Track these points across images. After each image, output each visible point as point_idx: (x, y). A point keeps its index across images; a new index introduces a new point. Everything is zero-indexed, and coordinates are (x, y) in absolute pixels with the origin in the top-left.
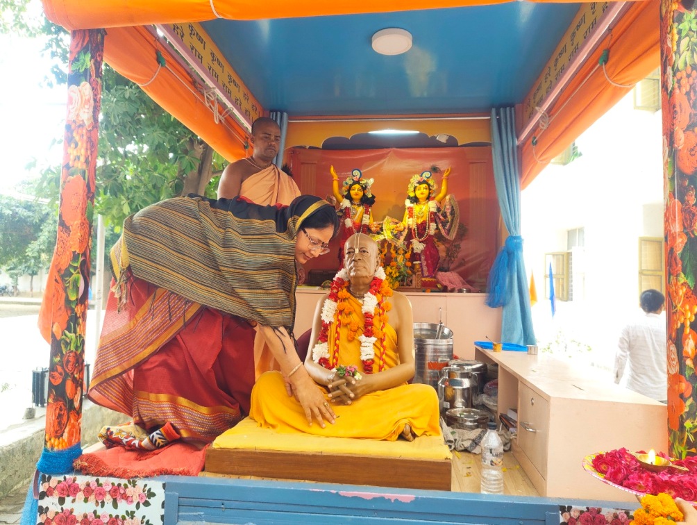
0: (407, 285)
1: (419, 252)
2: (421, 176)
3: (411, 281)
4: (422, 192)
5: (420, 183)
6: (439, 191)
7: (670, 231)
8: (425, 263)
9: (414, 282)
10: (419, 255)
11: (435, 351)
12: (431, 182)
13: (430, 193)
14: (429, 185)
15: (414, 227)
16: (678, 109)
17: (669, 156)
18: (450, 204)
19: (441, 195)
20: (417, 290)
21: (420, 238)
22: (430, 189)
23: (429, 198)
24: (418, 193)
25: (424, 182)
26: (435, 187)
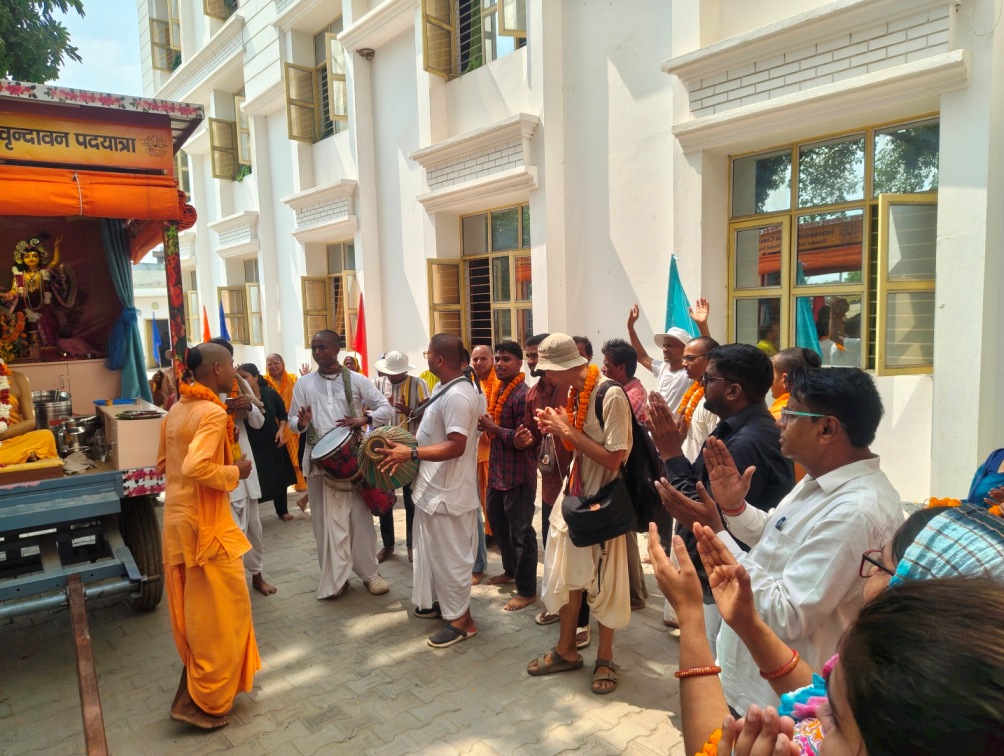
0: (24, 356)
1: (34, 321)
2: (28, 243)
3: (28, 353)
4: (31, 259)
5: (27, 250)
6: (51, 258)
8: (42, 332)
9: (31, 353)
10: (35, 324)
11: (55, 411)
12: (41, 250)
13: (40, 260)
14: (39, 252)
18: (65, 272)
19: (54, 263)
20: (36, 361)
21: (34, 307)
23: (40, 266)
24: (27, 260)
25: (33, 249)
26: (46, 254)
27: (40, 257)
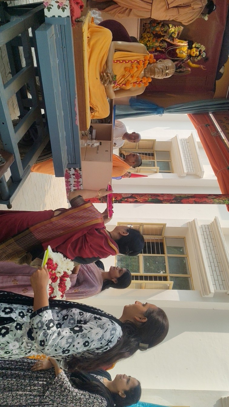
2: (204, 51)
4: (194, 52)
5: (200, 51)
6: (194, 62)
7: (165, 195)
12: (199, 58)
13: (193, 57)
14: (198, 56)
16: (202, 199)
17: (188, 196)
18: (186, 70)
19: (191, 64)
23: (190, 56)
24: (194, 50)
25: (200, 54)
26: (196, 60)
27: (195, 57)
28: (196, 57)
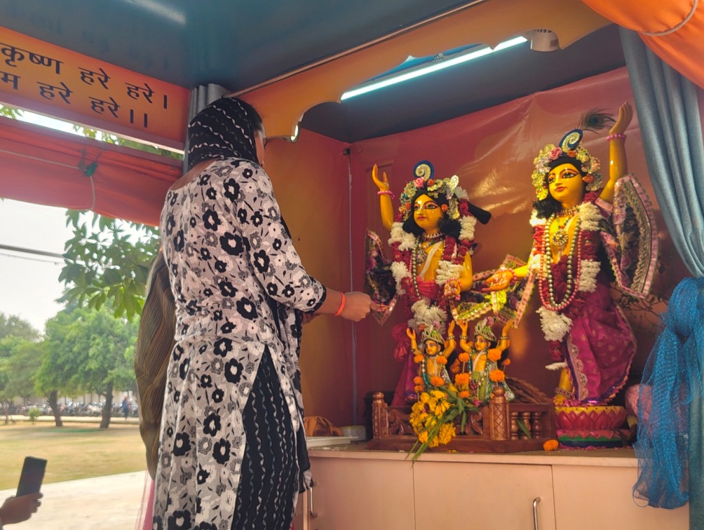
8: (581, 366)
10: (557, 346)
15: (546, 274)
18: (624, 203)
21: (558, 302)
22: (584, 174)
24: (552, 187)
28: (584, 169)
